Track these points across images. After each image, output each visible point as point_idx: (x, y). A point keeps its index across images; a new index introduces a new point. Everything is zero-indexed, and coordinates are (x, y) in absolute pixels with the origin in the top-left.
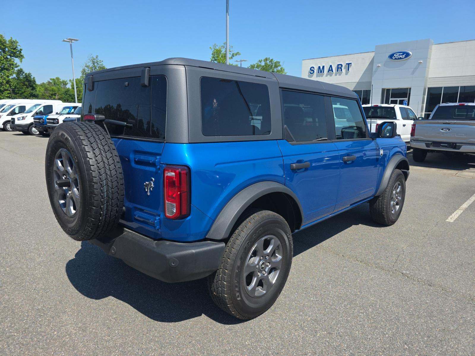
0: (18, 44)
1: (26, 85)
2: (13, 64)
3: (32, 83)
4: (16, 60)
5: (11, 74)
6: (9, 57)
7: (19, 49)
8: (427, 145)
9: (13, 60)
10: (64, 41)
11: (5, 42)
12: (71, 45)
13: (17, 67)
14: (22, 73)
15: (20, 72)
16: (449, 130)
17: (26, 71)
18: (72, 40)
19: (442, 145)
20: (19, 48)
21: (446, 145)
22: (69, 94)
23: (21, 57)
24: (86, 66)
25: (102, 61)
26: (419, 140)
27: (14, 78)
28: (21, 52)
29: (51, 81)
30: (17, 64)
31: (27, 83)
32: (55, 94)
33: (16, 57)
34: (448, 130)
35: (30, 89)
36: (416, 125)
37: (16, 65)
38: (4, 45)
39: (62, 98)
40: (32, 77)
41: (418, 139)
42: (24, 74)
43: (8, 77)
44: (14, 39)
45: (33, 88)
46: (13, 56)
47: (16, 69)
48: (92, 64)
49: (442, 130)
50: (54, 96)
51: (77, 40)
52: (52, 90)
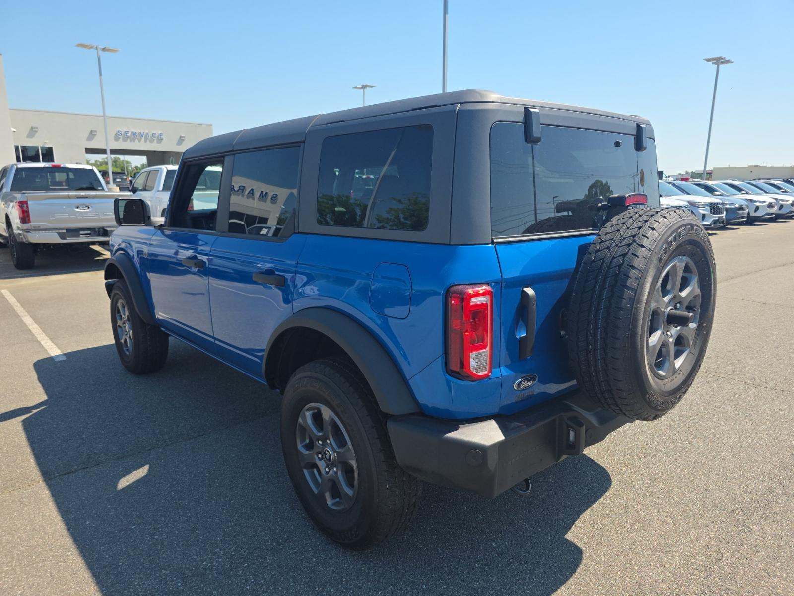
8: (62, 236)
16: (89, 208)
19: (82, 233)
21: (89, 232)
26: (41, 228)
34: (87, 208)
36: (29, 203)
41: (39, 227)
49: (77, 208)
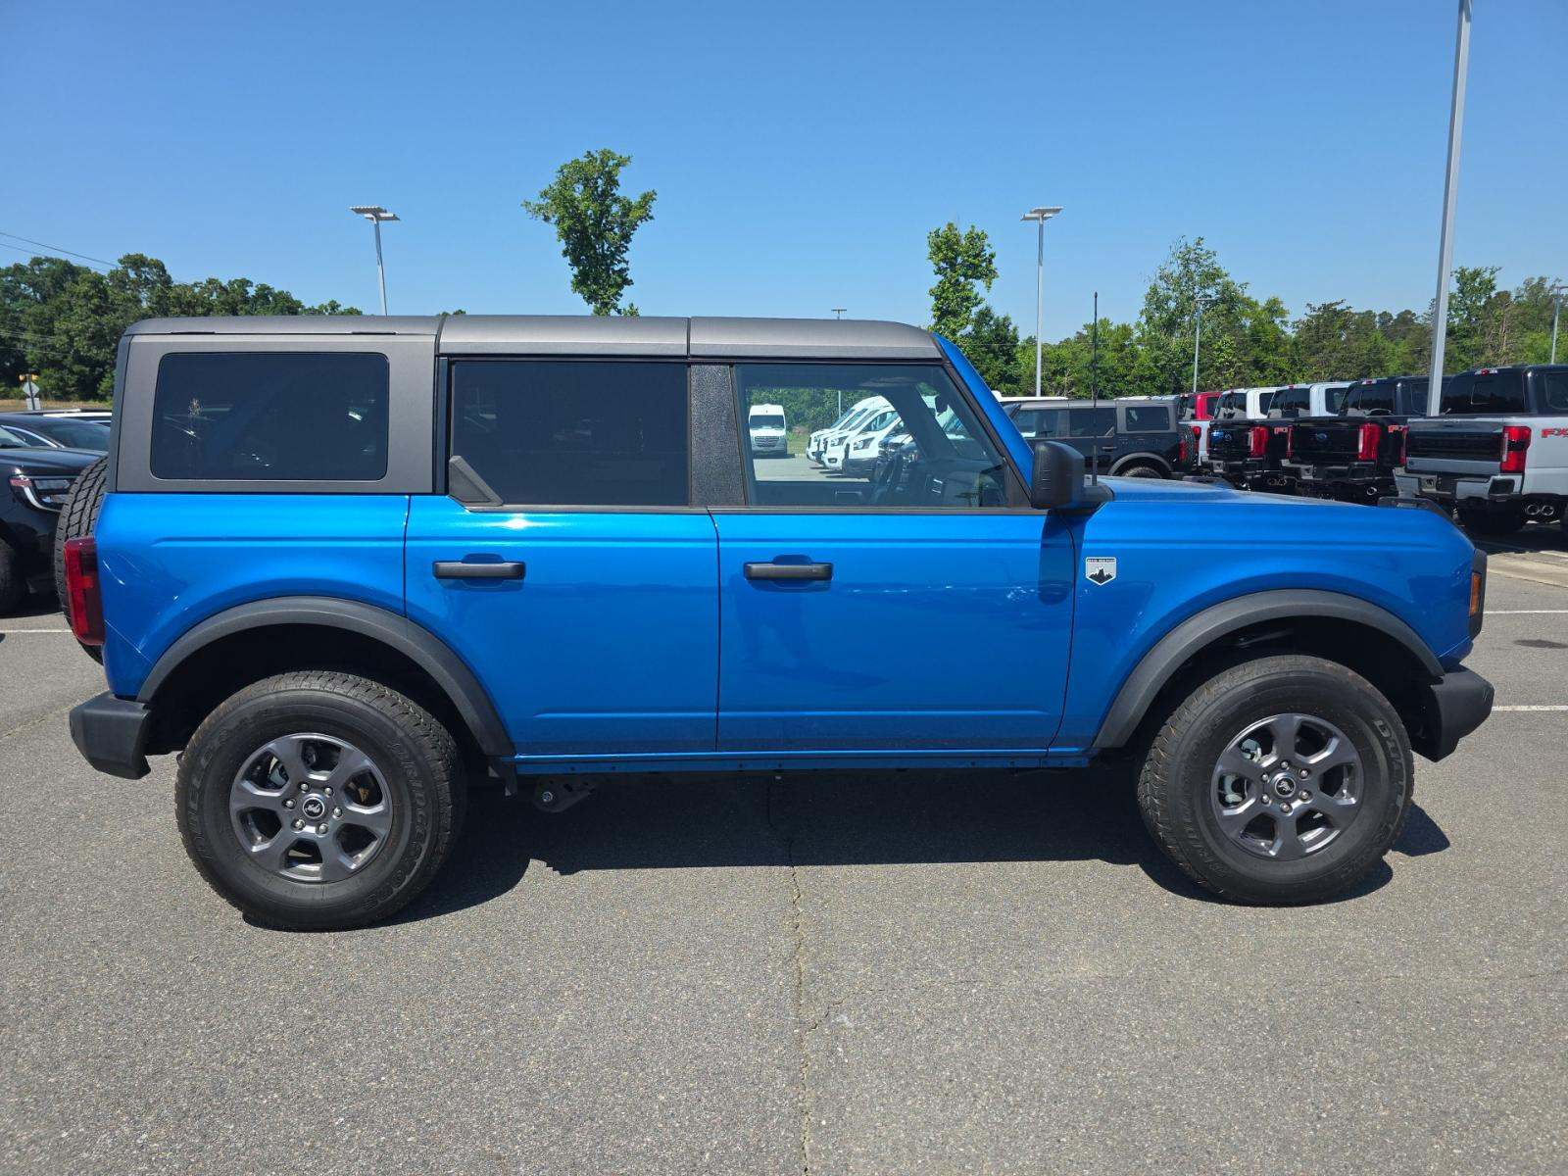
0: (986, 242)
1: (993, 352)
2: (968, 299)
3: (1008, 344)
4: (978, 286)
5: (962, 324)
6: (962, 279)
7: (987, 256)
9: (969, 287)
10: (1025, 219)
11: (958, 242)
12: (1041, 227)
13: (976, 305)
14: (988, 318)
15: (985, 315)
17: (998, 313)
18: (1043, 212)
20: (988, 252)
22: (1100, 368)
23: (988, 275)
24: (1161, 278)
25: (1215, 255)
27: (968, 335)
28: (990, 262)
29: (1085, 332)
30: (979, 297)
31: (995, 346)
32: (1064, 369)
33: (978, 278)
35: (1000, 363)
37: (976, 299)
38: (953, 250)
39: (1079, 381)
40: (1011, 328)
42: (992, 323)
43: (954, 332)
44: (978, 231)
45: (1010, 358)
46: (971, 277)
47: (975, 310)
48: (1181, 268)
50: (1058, 377)
51: (1058, 211)
52: (1057, 361)
